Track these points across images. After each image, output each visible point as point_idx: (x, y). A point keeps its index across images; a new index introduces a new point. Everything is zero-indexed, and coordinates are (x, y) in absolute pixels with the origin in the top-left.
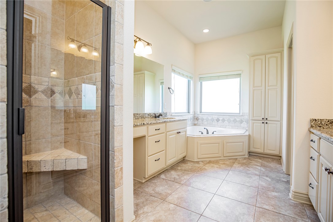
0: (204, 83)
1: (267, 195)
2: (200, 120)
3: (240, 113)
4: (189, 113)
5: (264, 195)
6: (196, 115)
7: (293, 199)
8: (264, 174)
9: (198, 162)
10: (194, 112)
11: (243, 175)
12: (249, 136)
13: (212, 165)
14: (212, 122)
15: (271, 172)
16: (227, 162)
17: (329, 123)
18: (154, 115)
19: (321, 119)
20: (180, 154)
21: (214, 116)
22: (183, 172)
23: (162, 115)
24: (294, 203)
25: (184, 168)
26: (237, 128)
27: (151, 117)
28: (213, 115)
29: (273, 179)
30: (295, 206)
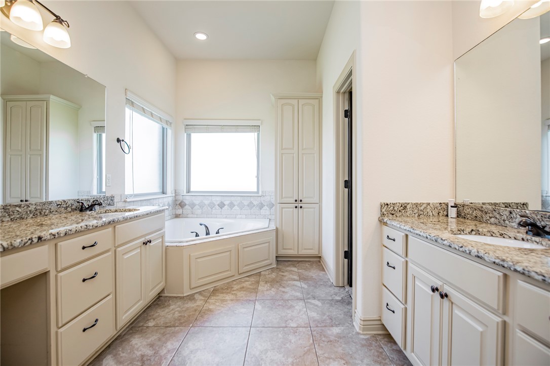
0: (194, 136)
1: (327, 337)
2: (187, 207)
3: (258, 192)
4: (163, 194)
5: (323, 339)
6: (180, 198)
7: (361, 332)
8: (308, 294)
9: (191, 298)
10: (175, 190)
11: (279, 305)
12: (277, 229)
13: (221, 296)
14: (212, 209)
15: (315, 287)
16: (247, 283)
17: (402, 208)
18: (76, 204)
19: (394, 203)
20: (152, 289)
21: (214, 199)
22: (162, 331)
23: (100, 204)
24: (365, 339)
25: (161, 321)
26: (254, 216)
27: (69, 209)
28: (213, 197)
29: (323, 301)
30: (368, 345)
